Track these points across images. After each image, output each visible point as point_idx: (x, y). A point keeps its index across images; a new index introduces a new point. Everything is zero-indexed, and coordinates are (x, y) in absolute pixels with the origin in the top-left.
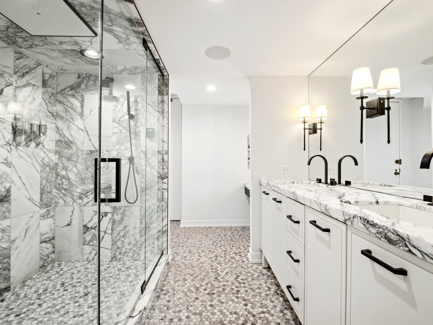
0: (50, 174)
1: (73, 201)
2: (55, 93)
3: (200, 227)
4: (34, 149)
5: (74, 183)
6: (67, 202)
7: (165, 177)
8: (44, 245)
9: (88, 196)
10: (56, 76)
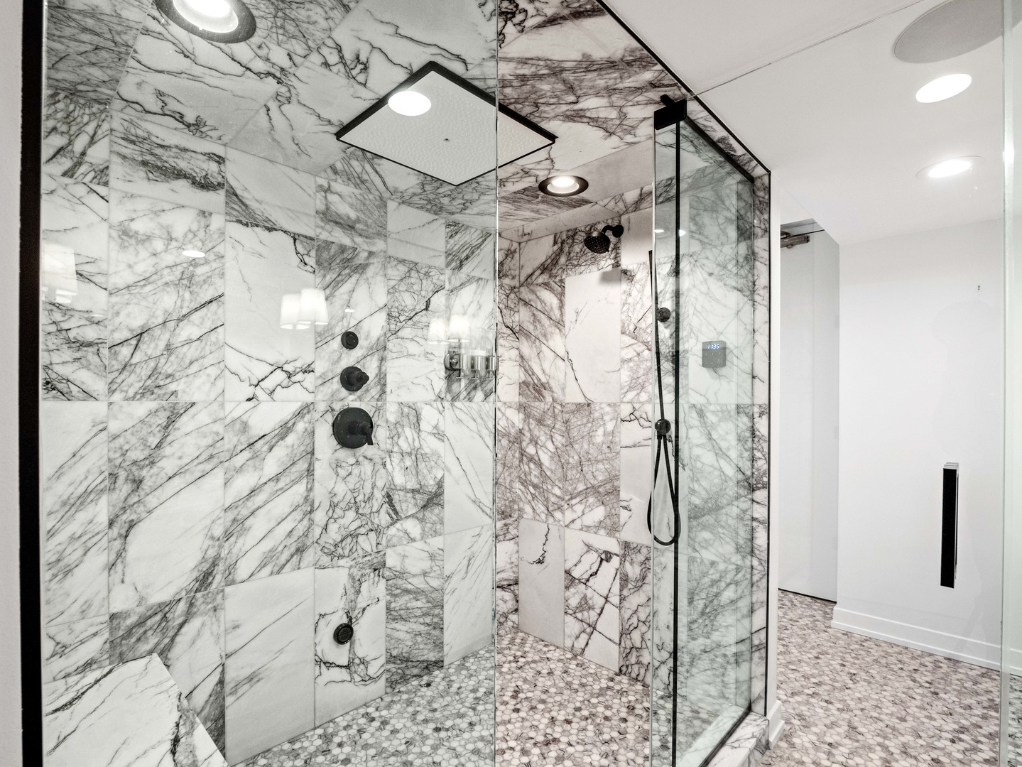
0: (509, 452)
1: (546, 512)
2: (518, 285)
3: (906, 648)
4: (481, 404)
5: (549, 473)
6: (538, 512)
7: (759, 486)
8: (500, 593)
9: (572, 506)
10: (518, 250)
